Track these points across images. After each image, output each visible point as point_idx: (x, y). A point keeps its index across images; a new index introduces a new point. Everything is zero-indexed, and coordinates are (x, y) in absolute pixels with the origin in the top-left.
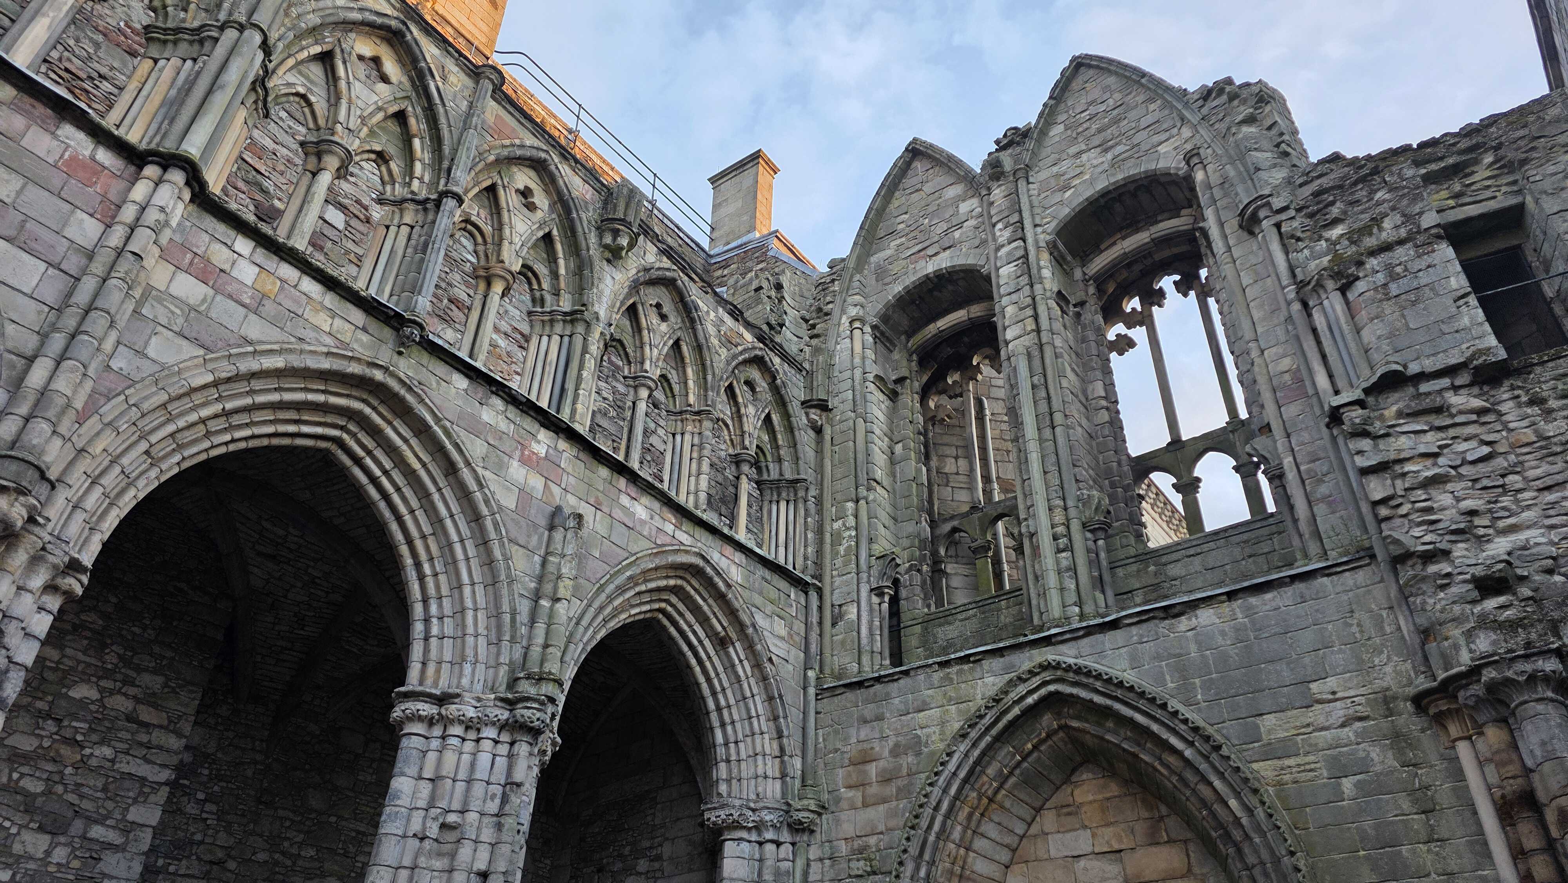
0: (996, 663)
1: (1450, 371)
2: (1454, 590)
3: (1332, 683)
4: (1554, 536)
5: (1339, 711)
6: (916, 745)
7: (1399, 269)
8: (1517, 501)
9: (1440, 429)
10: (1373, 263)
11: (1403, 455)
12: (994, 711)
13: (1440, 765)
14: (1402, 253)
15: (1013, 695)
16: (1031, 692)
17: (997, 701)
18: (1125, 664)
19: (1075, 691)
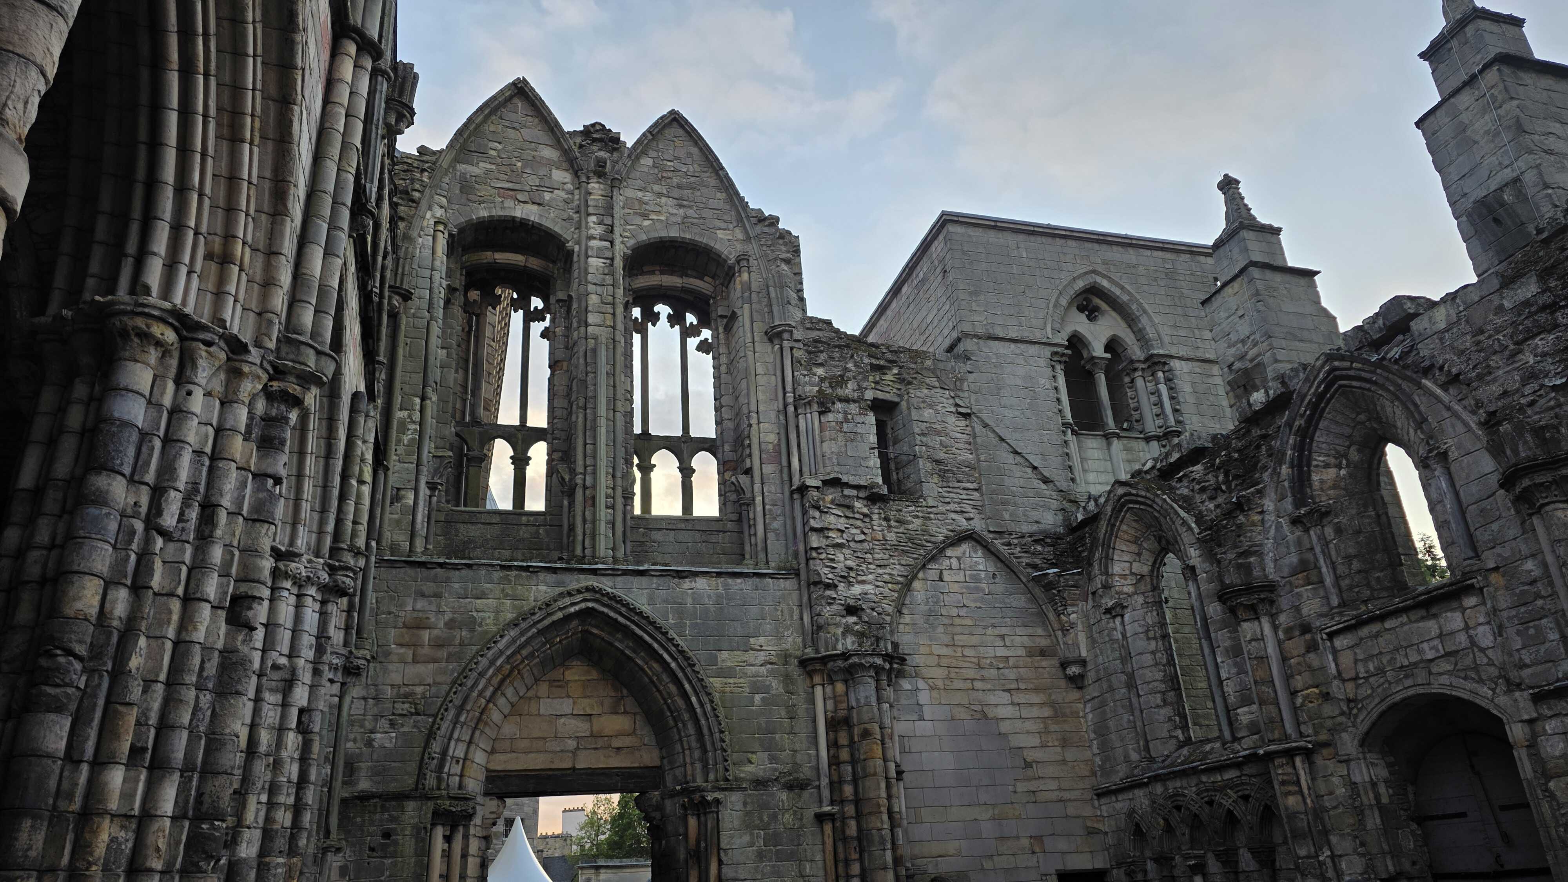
0: (551, 578)
1: (858, 487)
2: (835, 607)
3: (762, 640)
4: (877, 591)
5: (762, 657)
6: (471, 624)
7: (850, 417)
8: (868, 568)
9: (847, 517)
10: (839, 405)
11: (832, 527)
12: (544, 612)
13: (803, 695)
14: (853, 408)
15: (560, 604)
16: (573, 604)
17: (548, 605)
18: (644, 600)
19: (605, 610)
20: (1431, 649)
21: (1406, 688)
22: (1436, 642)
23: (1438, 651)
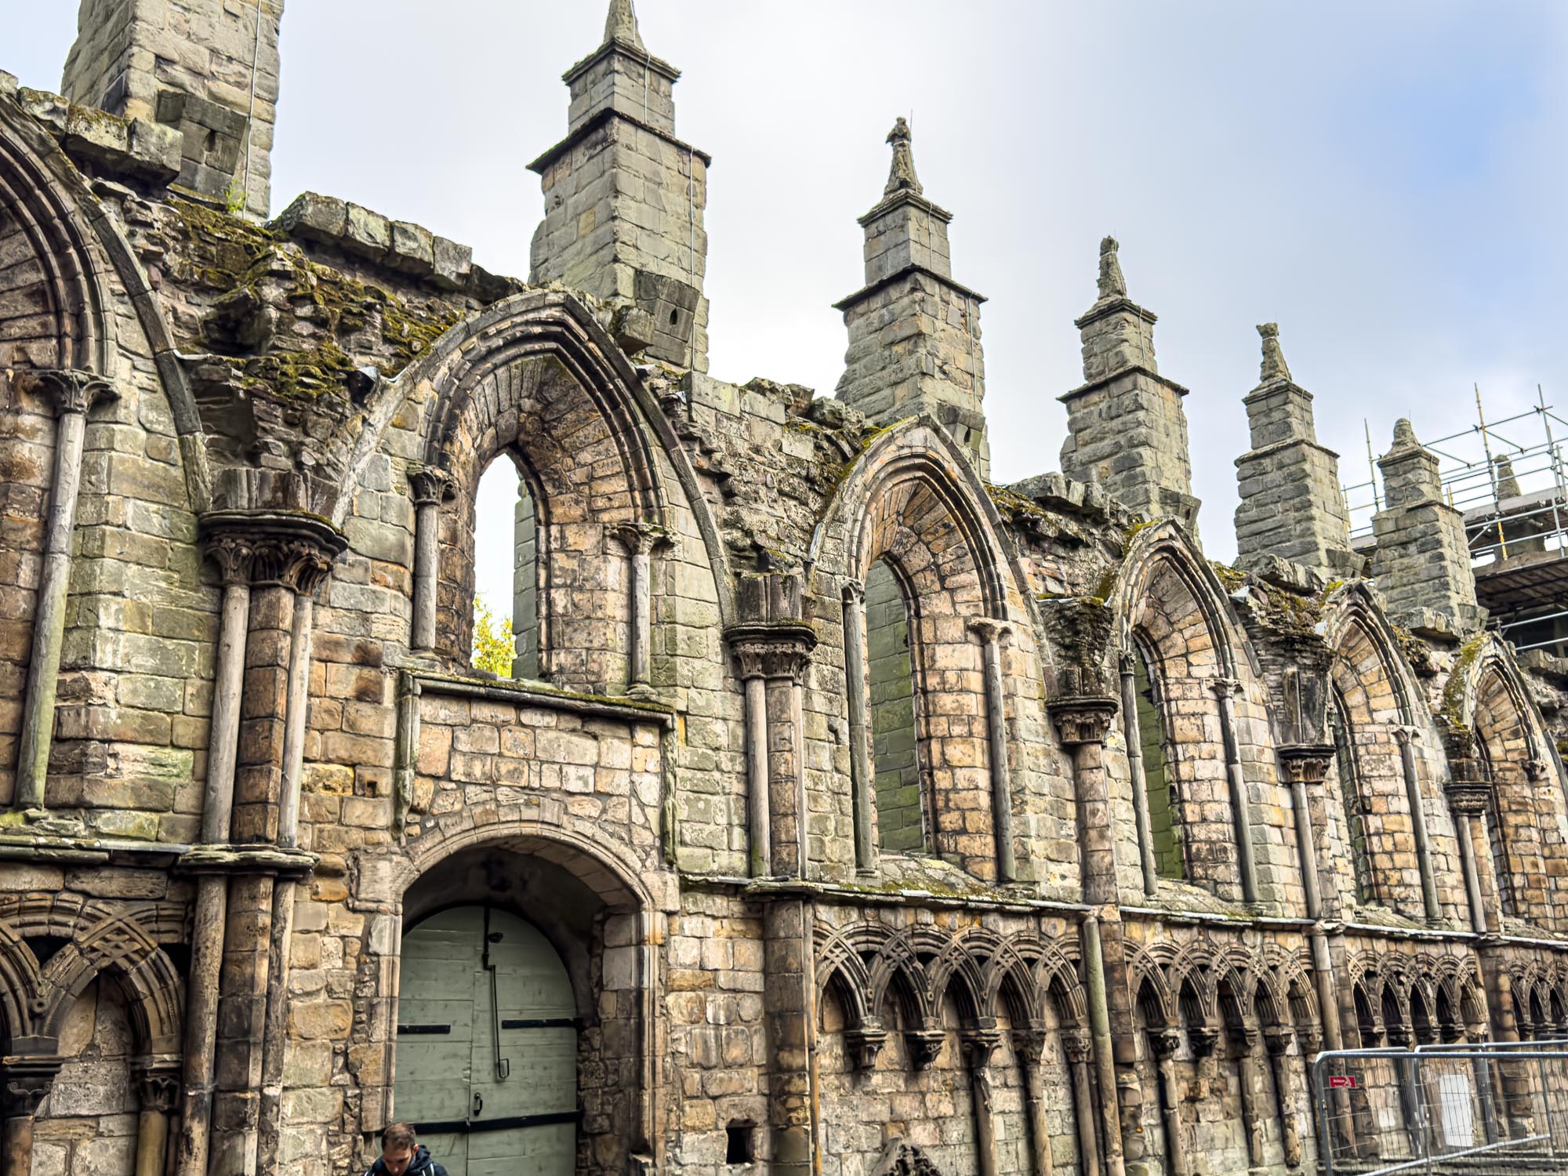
20: (580, 778)
21: (521, 821)
22: (589, 772)
23: (586, 784)
